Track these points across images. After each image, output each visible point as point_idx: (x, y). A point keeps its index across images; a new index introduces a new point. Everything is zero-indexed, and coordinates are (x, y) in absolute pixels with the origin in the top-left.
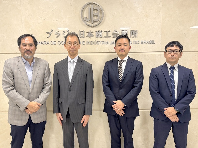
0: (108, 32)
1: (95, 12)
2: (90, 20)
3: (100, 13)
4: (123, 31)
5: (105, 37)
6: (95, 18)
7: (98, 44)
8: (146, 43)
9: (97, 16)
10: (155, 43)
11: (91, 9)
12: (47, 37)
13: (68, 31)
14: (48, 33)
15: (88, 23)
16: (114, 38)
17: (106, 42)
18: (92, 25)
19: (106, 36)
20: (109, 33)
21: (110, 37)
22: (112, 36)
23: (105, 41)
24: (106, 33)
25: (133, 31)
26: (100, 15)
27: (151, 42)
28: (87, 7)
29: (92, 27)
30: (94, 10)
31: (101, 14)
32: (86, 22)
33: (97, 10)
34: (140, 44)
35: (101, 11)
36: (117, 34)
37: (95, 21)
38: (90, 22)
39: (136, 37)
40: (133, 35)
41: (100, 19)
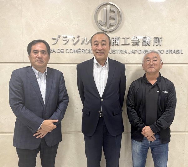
0: (127, 38)
1: (112, 15)
2: (106, 24)
3: (117, 16)
4: (145, 38)
5: (123, 45)
6: (112, 22)
7: (114, 53)
8: (172, 52)
9: (113, 19)
10: (183, 53)
11: (107, 11)
12: (53, 43)
13: (78, 37)
14: (54, 39)
15: (103, 28)
16: (133, 46)
17: (124, 51)
18: (108, 30)
19: (123, 43)
20: (128, 40)
21: (129, 44)
22: (131, 44)
23: (122, 50)
24: (124, 40)
25: (157, 38)
26: (117, 17)
27: (178, 52)
28: (102, 8)
29: (108, 32)
30: (111, 11)
31: (119, 17)
32: (101, 26)
33: (114, 12)
34: (165, 54)
35: (119, 14)
36: (138, 41)
37: (111, 26)
38: (105, 27)
39: (160, 45)
40: (156, 42)
41: (117, 22)
